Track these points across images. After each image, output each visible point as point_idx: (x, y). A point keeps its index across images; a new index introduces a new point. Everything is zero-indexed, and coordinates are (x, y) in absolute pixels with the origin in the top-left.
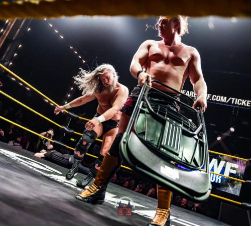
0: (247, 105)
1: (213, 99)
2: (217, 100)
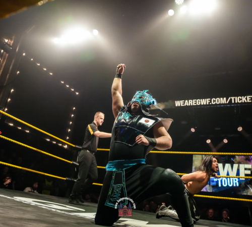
0: (248, 101)
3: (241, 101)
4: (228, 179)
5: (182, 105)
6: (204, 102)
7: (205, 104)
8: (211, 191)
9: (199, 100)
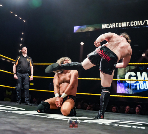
1: (131, 25)
2: (135, 25)
4: (145, 84)
5: (107, 28)
6: (124, 24)
7: (125, 26)
8: (132, 93)
9: (121, 23)
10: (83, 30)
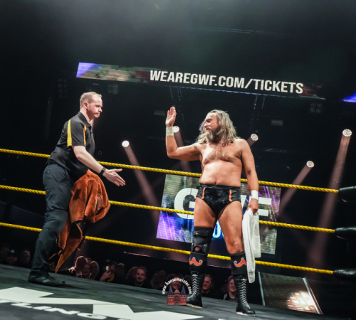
0: (282, 90)
2: (227, 85)
3: (270, 88)
5: (162, 80)
6: (204, 80)
7: (206, 83)
10: (101, 75)
